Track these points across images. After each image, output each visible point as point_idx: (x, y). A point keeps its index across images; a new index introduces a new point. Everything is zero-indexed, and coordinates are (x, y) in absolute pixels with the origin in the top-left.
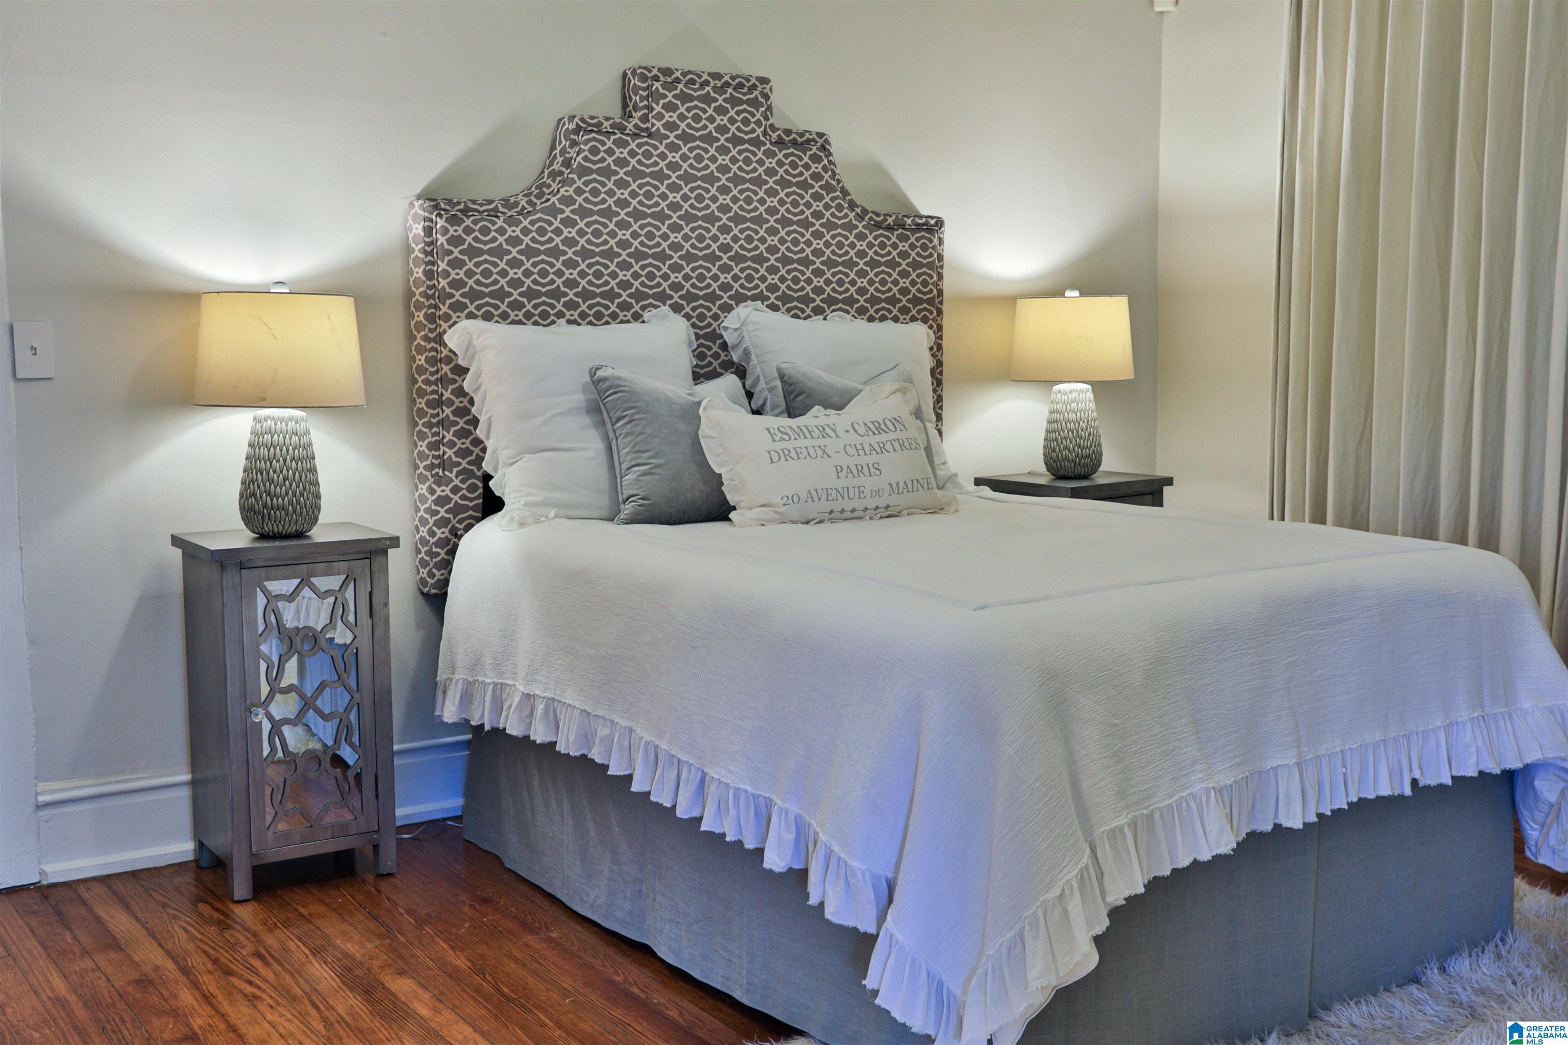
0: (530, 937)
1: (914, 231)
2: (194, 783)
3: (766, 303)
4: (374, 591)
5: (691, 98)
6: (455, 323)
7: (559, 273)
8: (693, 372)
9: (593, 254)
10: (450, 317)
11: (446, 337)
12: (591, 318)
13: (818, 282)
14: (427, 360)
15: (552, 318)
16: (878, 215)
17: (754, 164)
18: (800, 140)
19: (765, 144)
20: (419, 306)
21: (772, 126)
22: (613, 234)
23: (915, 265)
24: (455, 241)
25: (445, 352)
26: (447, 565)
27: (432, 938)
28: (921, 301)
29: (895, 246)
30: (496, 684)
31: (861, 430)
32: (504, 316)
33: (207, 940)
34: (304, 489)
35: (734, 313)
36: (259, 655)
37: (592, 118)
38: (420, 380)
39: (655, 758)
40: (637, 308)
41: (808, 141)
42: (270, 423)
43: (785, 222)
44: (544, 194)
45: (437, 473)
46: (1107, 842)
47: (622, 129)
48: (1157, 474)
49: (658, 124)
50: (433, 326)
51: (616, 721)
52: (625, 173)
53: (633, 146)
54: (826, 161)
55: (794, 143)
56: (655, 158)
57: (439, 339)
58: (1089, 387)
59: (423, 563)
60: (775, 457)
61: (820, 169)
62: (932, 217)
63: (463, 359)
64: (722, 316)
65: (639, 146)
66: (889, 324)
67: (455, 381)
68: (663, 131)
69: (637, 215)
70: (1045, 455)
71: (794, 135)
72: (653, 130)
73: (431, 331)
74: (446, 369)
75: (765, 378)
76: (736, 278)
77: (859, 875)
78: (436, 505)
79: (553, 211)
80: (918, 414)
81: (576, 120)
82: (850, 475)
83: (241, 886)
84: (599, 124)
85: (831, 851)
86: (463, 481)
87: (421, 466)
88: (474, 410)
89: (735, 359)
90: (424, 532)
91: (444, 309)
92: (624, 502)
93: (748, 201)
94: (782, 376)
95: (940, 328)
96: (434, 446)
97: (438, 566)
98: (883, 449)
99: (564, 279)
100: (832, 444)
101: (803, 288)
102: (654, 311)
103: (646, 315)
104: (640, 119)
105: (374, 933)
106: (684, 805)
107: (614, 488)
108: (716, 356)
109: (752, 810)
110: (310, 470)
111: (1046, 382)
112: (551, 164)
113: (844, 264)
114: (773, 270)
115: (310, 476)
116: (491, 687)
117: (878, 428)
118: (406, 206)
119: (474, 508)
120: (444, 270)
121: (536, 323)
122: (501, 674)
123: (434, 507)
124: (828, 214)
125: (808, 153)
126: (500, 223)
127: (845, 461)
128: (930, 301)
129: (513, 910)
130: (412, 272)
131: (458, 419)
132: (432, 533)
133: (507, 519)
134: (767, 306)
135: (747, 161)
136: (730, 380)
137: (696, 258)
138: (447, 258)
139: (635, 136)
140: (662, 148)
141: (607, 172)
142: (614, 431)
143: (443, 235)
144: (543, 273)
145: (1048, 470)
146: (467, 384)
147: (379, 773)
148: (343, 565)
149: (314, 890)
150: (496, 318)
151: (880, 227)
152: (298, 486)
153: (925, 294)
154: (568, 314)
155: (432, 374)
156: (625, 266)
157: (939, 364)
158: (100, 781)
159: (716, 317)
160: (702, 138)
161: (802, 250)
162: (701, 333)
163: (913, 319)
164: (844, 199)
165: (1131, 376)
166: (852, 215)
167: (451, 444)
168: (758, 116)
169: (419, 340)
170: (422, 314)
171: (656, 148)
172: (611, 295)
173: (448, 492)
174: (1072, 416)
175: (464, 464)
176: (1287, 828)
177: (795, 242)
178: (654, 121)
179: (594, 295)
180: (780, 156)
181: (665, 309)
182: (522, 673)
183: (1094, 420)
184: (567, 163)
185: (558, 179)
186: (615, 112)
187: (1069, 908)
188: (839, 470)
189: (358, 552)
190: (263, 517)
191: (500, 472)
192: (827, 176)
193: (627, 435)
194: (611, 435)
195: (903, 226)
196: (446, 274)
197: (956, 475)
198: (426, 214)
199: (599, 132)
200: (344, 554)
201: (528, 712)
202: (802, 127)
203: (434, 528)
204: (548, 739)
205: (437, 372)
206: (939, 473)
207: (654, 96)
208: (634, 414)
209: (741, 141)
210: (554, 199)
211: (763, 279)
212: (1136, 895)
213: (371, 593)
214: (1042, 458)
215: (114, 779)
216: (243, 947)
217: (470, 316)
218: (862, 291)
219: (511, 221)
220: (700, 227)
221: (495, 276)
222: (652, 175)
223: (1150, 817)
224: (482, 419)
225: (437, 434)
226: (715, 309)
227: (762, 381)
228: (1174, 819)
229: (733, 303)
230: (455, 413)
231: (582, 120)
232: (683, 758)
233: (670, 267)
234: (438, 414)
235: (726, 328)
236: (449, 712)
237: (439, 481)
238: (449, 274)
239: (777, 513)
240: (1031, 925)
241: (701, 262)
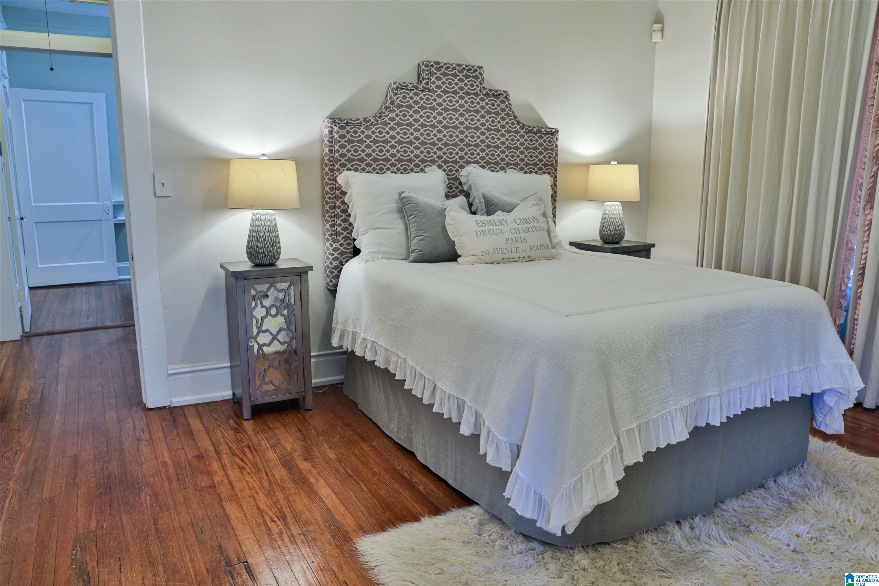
0: (364, 444)
1: (545, 135)
2: (231, 367)
3: (479, 165)
4: (302, 289)
5: (447, 75)
6: (342, 172)
7: (388, 151)
8: (446, 194)
9: (403, 143)
10: (339, 170)
11: (337, 179)
12: (402, 171)
13: (503, 156)
14: (330, 188)
15: (385, 170)
16: (530, 127)
17: (475, 104)
18: (496, 94)
19: (480, 95)
20: (327, 165)
21: (484, 88)
22: (412, 134)
23: (546, 149)
24: (342, 137)
25: (337, 185)
26: (338, 277)
27: (322, 442)
28: (548, 165)
29: (537, 141)
30: (353, 332)
31: (518, 222)
32: (363, 170)
33: (229, 438)
34: (273, 245)
35: (465, 169)
36: (252, 316)
37: (404, 83)
38: (327, 197)
39: (415, 373)
40: (422, 166)
41: (499, 94)
42: (258, 216)
43: (488, 129)
44: (382, 116)
45: (334, 238)
46: (625, 436)
47: (417, 88)
48: (648, 242)
49: (433, 86)
50: (332, 174)
51: (400, 355)
52: (418, 107)
53: (422, 95)
54: (507, 103)
55: (493, 95)
56: (431, 101)
57: (335, 180)
58: (620, 204)
59: (328, 276)
60: (479, 234)
61: (504, 107)
62: (553, 129)
63: (345, 188)
64: (460, 170)
65: (424, 95)
66: (534, 175)
67: (341, 198)
68: (435, 89)
69: (423, 126)
70: (600, 233)
71: (493, 92)
72: (431, 88)
73: (331, 176)
74: (338, 192)
75: (478, 197)
76: (466, 154)
77: (503, 444)
78: (333, 251)
79: (386, 124)
80: (544, 215)
81: (397, 84)
82: (512, 242)
83: (247, 413)
84: (407, 86)
85: (491, 430)
86: (345, 241)
87: (327, 234)
88: (349, 210)
89: (465, 189)
90: (328, 262)
91: (337, 166)
92: (412, 252)
93: (472, 120)
94: (484, 197)
95: (556, 177)
96: (332, 226)
97: (333, 277)
98: (528, 231)
99: (390, 153)
100: (505, 228)
101: (496, 159)
102: (430, 168)
103: (426, 169)
104: (425, 84)
105: (298, 439)
106: (426, 398)
107: (408, 245)
108: (457, 188)
109: (456, 404)
110: (275, 237)
111: (601, 201)
112: (386, 103)
113: (514, 148)
114: (483, 150)
115: (276, 239)
116: (351, 333)
117: (526, 221)
118: (322, 121)
119: (349, 253)
120: (337, 149)
121: (377, 173)
122: (355, 328)
123: (332, 252)
124: (507, 126)
125: (500, 99)
126: (362, 129)
127: (510, 236)
128: (552, 165)
129: (359, 430)
130: (324, 150)
131: (343, 214)
132: (331, 263)
133: (361, 259)
134: (480, 166)
135: (472, 103)
136: (461, 199)
137: (449, 145)
138: (338, 144)
139: (423, 91)
140: (434, 97)
141: (410, 107)
142: (409, 221)
143: (337, 134)
144: (381, 151)
145: (601, 239)
146: (346, 199)
147: (305, 367)
148: (289, 278)
149: (277, 416)
150: (360, 170)
151: (531, 132)
152: (270, 244)
153: (550, 162)
154: (392, 169)
155: (332, 194)
156: (417, 148)
157: (555, 192)
158: (194, 365)
159: (457, 171)
160: (452, 92)
161: (496, 142)
162: (450, 177)
163: (544, 173)
164: (515, 120)
165: (638, 199)
166: (518, 127)
167: (340, 225)
168: (478, 83)
169: (326, 180)
170: (327, 168)
171: (432, 96)
172: (411, 161)
173: (338, 246)
174: (612, 216)
175: (345, 234)
176: (712, 426)
177: (493, 138)
178: (431, 85)
179: (403, 161)
180: (487, 101)
181: (435, 167)
182: (363, 329)
183: (622, 218)
184: (392, 103)
185: (388, 110)
186: (415, 81)
187: (605, 468)
188: (507, 240)
189: (295, 273)
190: (255, 257)
191: (359, 238)
192: (507, 110)
193: (414, 223)
194: (407, 223)
195: (540, 132)
196: (338, 151)
197: (561, 242)
198: (330, 125)
199: (407, 89)
200: (289, 274)
201: (365, 346)
202: (497, 88)
203: (332, 261)
204: (372, 359)
205: (334, 194)
206: (553, 240)
207: (432, 74)
208: (417, 213)
209: (470, 94)
210: (386, 119)
211: (478, 154)
212: (639, 462)
213: (301, 291)
214: (599, 234)
215: (199, 364)
216: (243, 442)
217: (349, 169)
218: (522, 160)
219: (367, 128)
220: (451, 131)
221: (360, 152)
222: (430, 108)
223: (647, 423)
224: (352, 214)
225: (334, 221)
226: (457, 167)
227: (477, 199)
228: (659, 424)
229: (465, 164)
230: (341, 212)
231: (399, 84)
232: (427, 376)
233: (437, 149)
234: (334, 212)
235: (461, 176)
236: (335, 342)
237: (334, 241)
238: (339, 151)
239: (479, 259)
240: (586, 475)
241: (451, 147)
